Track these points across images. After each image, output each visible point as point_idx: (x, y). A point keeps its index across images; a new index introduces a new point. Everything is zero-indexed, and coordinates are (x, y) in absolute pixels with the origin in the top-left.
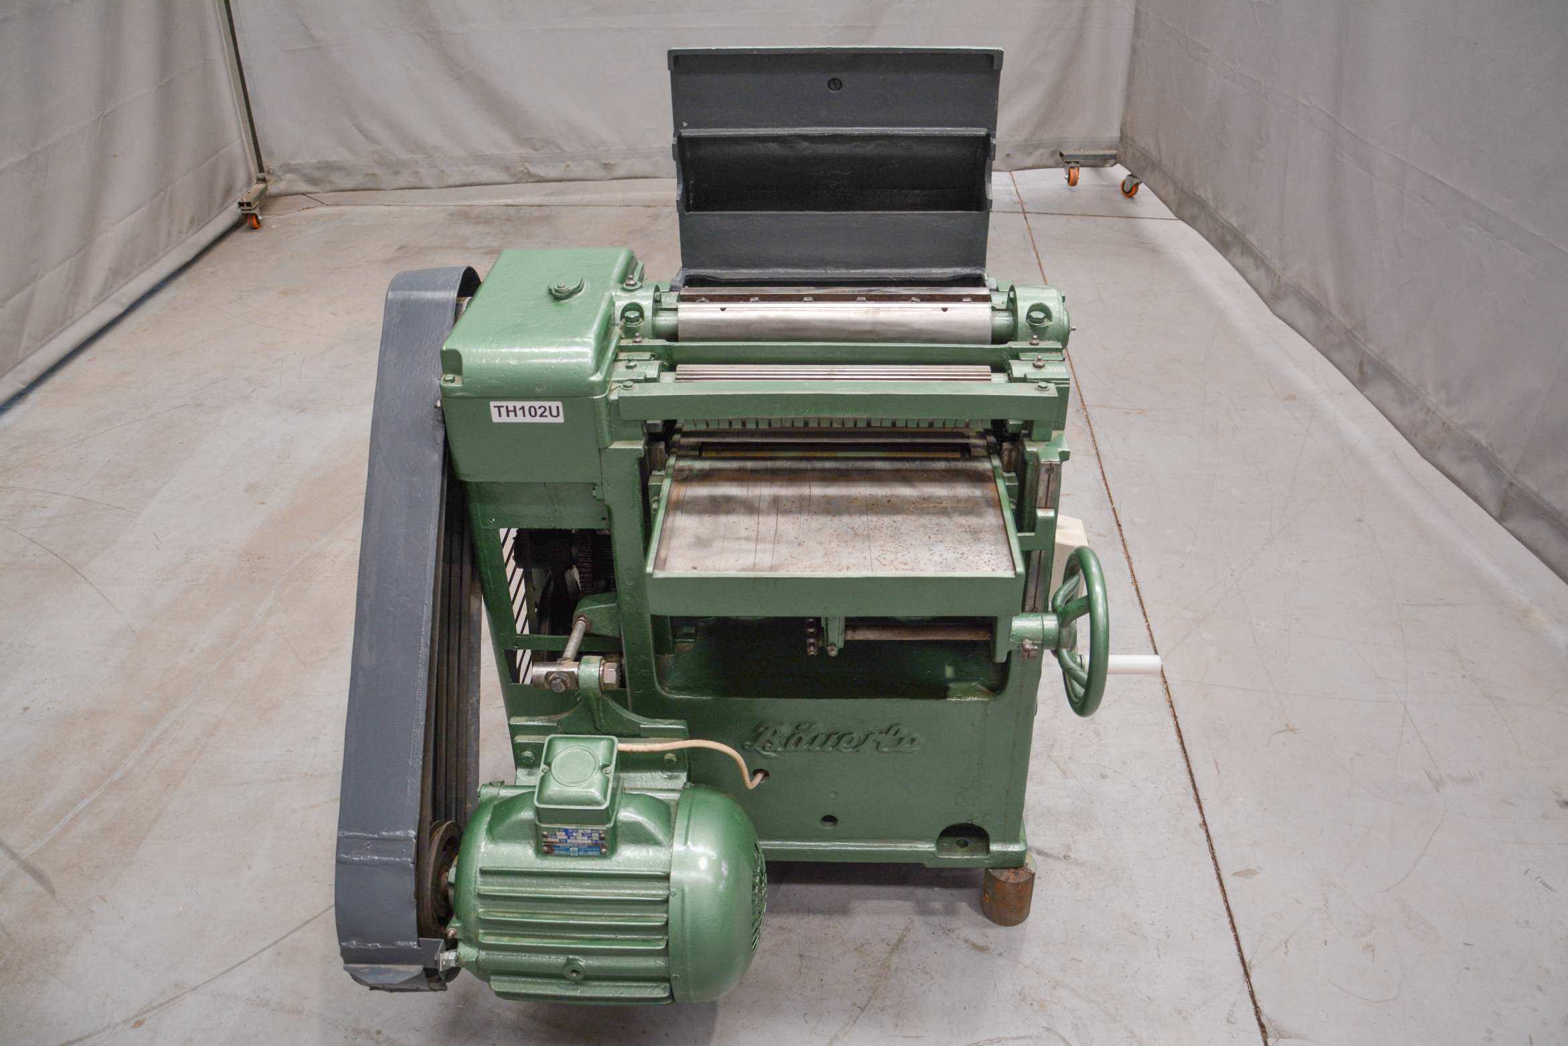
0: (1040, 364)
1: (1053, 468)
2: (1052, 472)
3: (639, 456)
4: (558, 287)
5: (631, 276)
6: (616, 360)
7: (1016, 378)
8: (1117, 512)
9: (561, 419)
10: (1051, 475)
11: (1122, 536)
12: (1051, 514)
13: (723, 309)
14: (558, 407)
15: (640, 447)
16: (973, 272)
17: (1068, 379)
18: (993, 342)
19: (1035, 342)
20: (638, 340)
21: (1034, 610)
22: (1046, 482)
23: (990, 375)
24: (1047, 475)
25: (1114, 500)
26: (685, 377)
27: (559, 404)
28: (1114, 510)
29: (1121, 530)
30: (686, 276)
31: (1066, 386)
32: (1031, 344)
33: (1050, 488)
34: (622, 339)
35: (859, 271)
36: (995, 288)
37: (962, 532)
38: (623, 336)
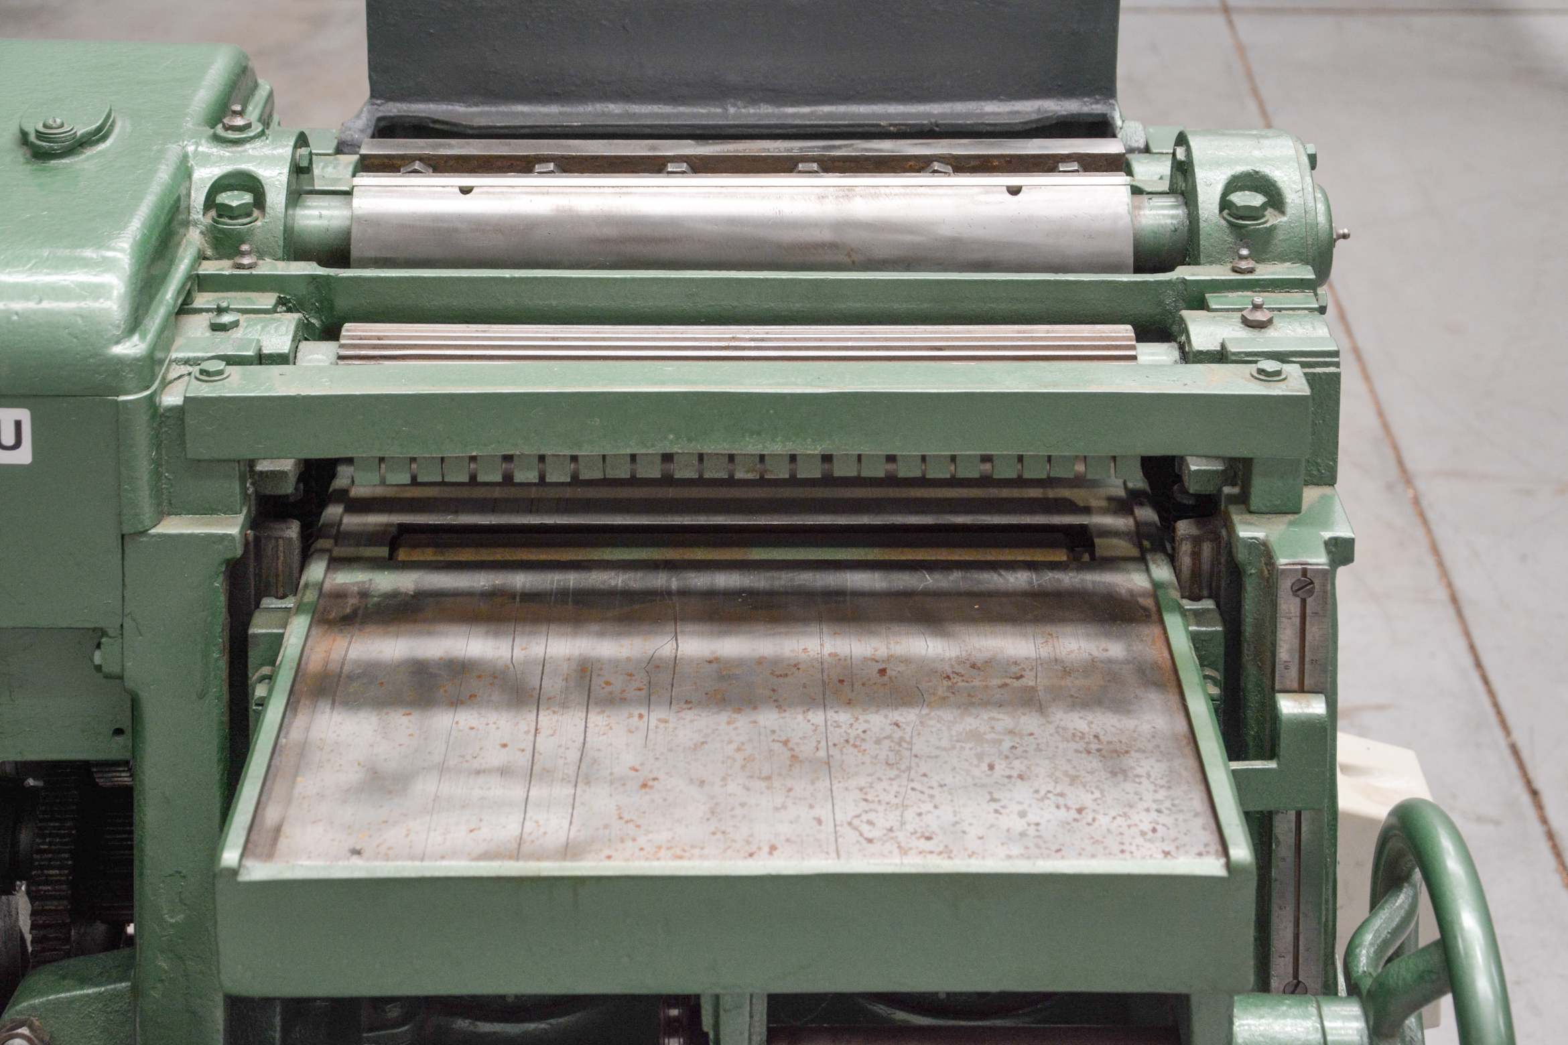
0: (1260, 316)
1: (1312, 583)
2: (1311, 592)
3: (229, 556)
4: (45, 126)
5: (238, 108)
6: (184, 308)
7: (1201, 352)
8: (1525, 754)
9: (24, 456)
10: (1309, 600)
11: (1544, 820)
12: (1316, 707)
13: (466, 191)
14: (18, 424)
15: (234, 531)
16: (1086, 110)
17: (1336, 354)
18: (1138, 269)
19: (1244, 265)
20: (246, 261)
21: (1296, 988)
22: (1297, 621)
23: (1133, 348)
24: (1298, 601)
25: (1512, 720)
26: (363, 352)
27: (24, 415)
28: (1515, 750)
29: (1539, 806)
30: (379, 119)
31: (1332, 369)
32: (1235, 270)
33: (1308, 638)
34: (205, 258)
35: (806, 110)
36: (1142, 145)
37: (1077, 751)
38: (209, 253)
